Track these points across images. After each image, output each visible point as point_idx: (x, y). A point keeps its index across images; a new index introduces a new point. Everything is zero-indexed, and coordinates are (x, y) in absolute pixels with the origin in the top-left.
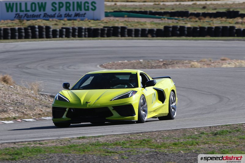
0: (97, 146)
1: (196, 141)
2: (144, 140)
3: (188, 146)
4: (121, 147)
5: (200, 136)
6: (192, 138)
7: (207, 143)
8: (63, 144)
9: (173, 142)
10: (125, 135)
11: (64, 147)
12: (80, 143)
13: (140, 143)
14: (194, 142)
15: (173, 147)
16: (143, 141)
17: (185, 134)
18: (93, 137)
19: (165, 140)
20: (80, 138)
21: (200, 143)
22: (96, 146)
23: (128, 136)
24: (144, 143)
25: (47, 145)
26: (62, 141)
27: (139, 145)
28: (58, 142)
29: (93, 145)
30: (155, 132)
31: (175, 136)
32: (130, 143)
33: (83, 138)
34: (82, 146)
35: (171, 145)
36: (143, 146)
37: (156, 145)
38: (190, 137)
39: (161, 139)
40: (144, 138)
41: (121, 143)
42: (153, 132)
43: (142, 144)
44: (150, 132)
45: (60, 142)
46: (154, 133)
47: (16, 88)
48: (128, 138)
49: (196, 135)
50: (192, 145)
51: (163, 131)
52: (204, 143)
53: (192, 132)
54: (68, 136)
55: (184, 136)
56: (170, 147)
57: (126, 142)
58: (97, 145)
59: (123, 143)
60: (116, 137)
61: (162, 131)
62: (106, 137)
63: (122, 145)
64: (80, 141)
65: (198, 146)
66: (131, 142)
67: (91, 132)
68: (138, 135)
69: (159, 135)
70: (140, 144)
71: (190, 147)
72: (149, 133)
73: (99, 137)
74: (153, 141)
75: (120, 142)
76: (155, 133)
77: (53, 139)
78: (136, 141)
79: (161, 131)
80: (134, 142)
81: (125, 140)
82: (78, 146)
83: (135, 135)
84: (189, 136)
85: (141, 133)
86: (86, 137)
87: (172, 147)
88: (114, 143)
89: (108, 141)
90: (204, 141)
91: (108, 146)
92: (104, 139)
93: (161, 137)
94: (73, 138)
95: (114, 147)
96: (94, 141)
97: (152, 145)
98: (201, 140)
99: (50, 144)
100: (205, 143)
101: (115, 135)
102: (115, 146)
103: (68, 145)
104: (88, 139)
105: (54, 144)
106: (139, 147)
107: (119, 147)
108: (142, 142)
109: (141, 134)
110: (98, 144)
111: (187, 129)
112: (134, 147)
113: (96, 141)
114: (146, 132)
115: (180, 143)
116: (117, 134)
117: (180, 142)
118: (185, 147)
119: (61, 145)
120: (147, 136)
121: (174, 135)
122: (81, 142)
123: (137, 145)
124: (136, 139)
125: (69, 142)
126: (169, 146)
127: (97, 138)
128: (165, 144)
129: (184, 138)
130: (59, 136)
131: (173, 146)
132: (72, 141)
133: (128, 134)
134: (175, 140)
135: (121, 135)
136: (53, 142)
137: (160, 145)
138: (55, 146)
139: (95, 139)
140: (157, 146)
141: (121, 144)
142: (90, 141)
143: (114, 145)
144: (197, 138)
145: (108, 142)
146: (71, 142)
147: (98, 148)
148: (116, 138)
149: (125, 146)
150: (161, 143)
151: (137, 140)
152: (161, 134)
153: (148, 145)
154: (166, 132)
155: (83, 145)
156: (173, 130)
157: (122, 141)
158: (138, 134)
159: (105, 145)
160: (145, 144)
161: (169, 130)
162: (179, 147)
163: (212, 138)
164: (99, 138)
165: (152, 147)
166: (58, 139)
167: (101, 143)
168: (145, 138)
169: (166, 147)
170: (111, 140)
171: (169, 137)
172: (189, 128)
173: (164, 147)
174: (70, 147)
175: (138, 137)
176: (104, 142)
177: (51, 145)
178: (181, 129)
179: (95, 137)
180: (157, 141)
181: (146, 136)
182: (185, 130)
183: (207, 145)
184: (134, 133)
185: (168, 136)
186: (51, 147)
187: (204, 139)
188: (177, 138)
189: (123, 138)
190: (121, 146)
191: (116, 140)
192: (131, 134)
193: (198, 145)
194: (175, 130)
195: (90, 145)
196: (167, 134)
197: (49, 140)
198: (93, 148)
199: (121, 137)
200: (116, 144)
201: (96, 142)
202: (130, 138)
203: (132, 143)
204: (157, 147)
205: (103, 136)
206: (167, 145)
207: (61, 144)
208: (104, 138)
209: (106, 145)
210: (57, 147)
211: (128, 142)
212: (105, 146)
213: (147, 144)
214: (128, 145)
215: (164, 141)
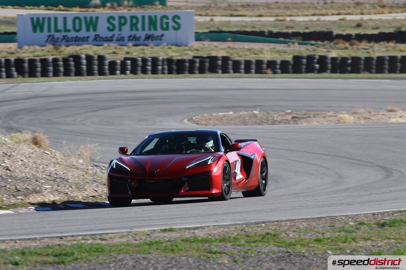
0: (193, 244)
1: (352, 236)
2: (268, 234)
3: (339, 243)
4: (232, 244)
5: (357, 229)
6: (345, 232)
7: (368, 239)
8: (138, 239)
9: (315, 238)
10: (237, 226)
11: (141, 244)
12: (165, 238)
13: (262, 239)
14: (349, 236)
15: (316, 245)
16: (267, 236)
17: (333, 225)
18: (186, 229)
19: (302, 234)
20: (165, 230)
21: (358, 238)
22: (191, 242)
23: (242, 228)
24: (268, 239)
25: (113, 242)
26: (136, 234)
27: (260, 241)
28: (130, 237)
29: (187, 241)
30: (286, 221)
31: (317, 228)
32: (246, 238)
33: (171, 230)
34: (169, 243)
35: (311, 241)
36: (267, 242)
37: (288, 242)
38: (342, 230)
39: (295, 233)
40: (268, 231)
41: (232, 238)
42: (282, 221)
43: (265, 240)
44: (277, 221)
45: (134, 237)
46: (283, 224)
47: (53, 154)
48: (242, 230)
49: (352, 226)
50: (345, 242)
51: (298, 220)
52: (364, 239)
53: (344, 222)
54: (145, 228)
55: (332, 228)
56: (310, 245)
57: (239, 237)
58: (194, 242)
59: (234, 238)
60: (222, 229)
61: (297, 221)
62: (207, 229)
63: (234, 241)
64: (166, 234)
65: (354, 244)
66: (248, 236)
67: (182, 222)
68: (258, 227)
69: (292, 226)
70: (262, 240)
71: (342, 245)
72: (276, 223)
73: (196, 228)
74: (283, 235)
75: (230, 237)
76: (286, 223)
77: (122, 232)
78: (255, 235)
79: (294, 220)
80: (252, 237)
81: (238, 234)
82: (162, 243)
83: (253, 226)
84: (339, 228)
85: (264, 222)
86: (175, 229)
87: (313, 245)
88: (221, 238)
89: (210, 235)
90: (365, 235)
91: (211, 242)
92: (204, 232)
93: (295, 230)
94: (155, 230)
95: (220, 244)
96: (187, 235)
97: (281, 241)
98: (361, 234)
99: (118, 240)
100: (365, 239)
101: (221, 226)
102: (223, 243)
103: (147, 241)
104: (178, 232)
105: (124, 240)
106: (260, 244)
107: (229, 245)
108: (264, 238)
109: (263, 225)
110: (196, 240)
111: (336, 216)
112: (253, 244)
113: (191, 235)
114: (270, 222)
115: (326, 239)
116: (225, 225)
117: (326, 237)
118: (334, 245)
119: (135, 242)
120: (273, 228)
121: (316, 226)
122: (167, 237)
123: (256, 241)
124: (256, 233)
125: (147, 236)
126: (308, 244)
127: (192, 231)
128: (302, 240)
129: (331, 231)
130: (132, 228)
131: (315, 243)
132: (153, 235)
133: (242, 224)
134: (317, 234)
135: (231, 227)
136: (122, 237)
137: (293, 242)
138: (126, 242)
139: (189, 232)
140: (288, 243)
141: (232, 240)
142: (181, 235)
143: (220, 241)
144: (353, 232)
145: (210, 237)
146: (151, 237)
147: (194, 245)
148: (223, 231)
149: (238, 243)
150: (295, 239)
151: (257, 234)
152: (295, 225)
153: (274, 242)
154: (304, 222)
155: (171, 241)
156: (315, 219)
157: (234, 236)
158: (258, 224)
159: (205, 241)
160: (270, 240)
161: (308, 219)
162: (324, 244)
163: (377, 232)
164: (196, 231)
165: (281, 245)
166: (130, 232)
167: (200, 239)
168: (270, 231)
169: (303, 245)
170: (215, 234)
171: (308, 229)
172: (340, 216)
173: (301, 245)
174: (150, 245)
175: (259, 229)
176: (205, 237)
177: (118, 242)
178: (327, 217)
179: (189, 229)
180: (288, 235)
181: (271, 227)
182: (333, 218)
183: (369, 243)
184: (252, 224)
185: (307, 228)
186: (120, 244)
187: (364, 233)
188: (321, 230)
189: (234, 231)
190: (231, 242)
191: (223, 234)
192: (246, 224)
193: (356, 242)
194: (318, 218)
195: (182, 240)
196: (305, 224)
197: (116, 233)
198: (187, 245)
199: (231, 230)
200: (223, 240)
201: (191, 237)
202: (245, 231)
203: (249, 238)
204: (290, 245)
205: (202, 228)
206: (305, 242)
207: (136, 240)
208: (203, 230)
209: (208, 241)
210: (129, 245)
211: (243, 237)
212: (206, 243)
213: (273, 239)
214: (243, 242)
215: (300, 236)
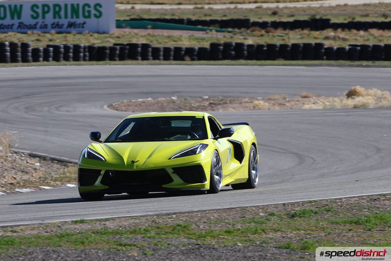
0: (104, 236)
1: (261, 227)
2: (178, 226)
3: (249, 235)
4: (142, 236)
5: (268, 220)
6: (255, 223)
7: (278, 230)
8: (49, 231)
9: (225, 229)
10: (148, 217)
11: (52, 236)
12: (76, 230)
13: (173, 230)
14: (258, 228)
15: (226, 237)
16: (177, 227)
17: (244, 215)
18: (97, 220)
19: (213, 225)
20: (76, 222)
21: (267, 229)
22: (102, 234)
23: (153, 219)
24: (179, 231)
25: (24, 233)
26: (47, 226)
27: (170, 233)
28: (40, 228)
29: (98, 233)
30: (197, 212)
31: (228, 219)
32: (156, 230)
33: (82, 222)
34: (80, 235)
35: (221, 233)
36: (177, 234)
37: (197, 234)
38: (253, 220)
39: (205, 224)
40: (178, 222)
41: (142, 230)
42: (193, 212)
43: (176, 231)
44: (188, 212)
45: (46, 229)
46: (194, 214)
48: (153, 222)
49: (262, 217)
50: (256, 233)
51: (209, 210)
52: (274, 230)
53: (255, 213)
54: (57, 219)
55: (242, 219)
56: (220, 236)
57: (150, 229)
58: (105, 234)
59: (144, 230)
60: (133, 221)
61: (208, 212)
62: (117, 221)
63: (144, 233)
64: (77, 226)
65: (264, 236)
66: (158, 228)
67: (95, 212)
68: (169, 218)
69: (203, 217)
70: (172, 232)
71: (252, 237)
72: (187, 214)
73: (107, 220)
74: (194, 226)
75: (140, 229)
76: (197, 214)
77: (33, 224)
78: (166, 227)
79: (205, 211)
80: (162, 228)
81: (149, 225)
82: (73, 235)
83: (165, 217)
84: (250, 219)
85: (175, 214)
86: (87, 220)
87: (223, 237)
88: (131, 230)
89: (121, 227)
90: (275, 226)
91: (121, 234)
92: (115, 224)
93: (205, 221)
94: (66, 222)
95: (130, 236)
96: (98, 227)
97: (192, 233)
98: (270, 225)
99: (29, 232)
100: (276, 231)
101: (132, 217)
102: (133, 235)
103: (58, 234)
104: (89, 224)
105: (35, 232)
106: (171, 236)
107: (139, 236)
108: (176, 229)
109: (174, 216)
110: (106, 232)
111: (247, 207)
112: (163, 236)
113: (102, 226)
114: (181, 213)
115: (236, 230)
116: (136, 216)
117: (236, 229)
118: (244, 236)
119: (46, 234)
120: (184, 220)
121: (226, 217)
122: (78, 229)
123: (167, 232)
124: (166, 224)
125: (58, 228)
126: (218, 235)
127: (104, 223)
128: (212, 232)
129: (242, 222)
130: (43, 219)
131: (225, 234)
132: (64, 227)
133: (153, 215)
134: (228, 225)
135: (142, 218)
136: (33, 229)
137: (204, 233)
138: (37, 234)
139: (100, 224)
140: (199, 235)
141: (143, 232)
142: (92, 227)
143: (131, 233)
144: (263, 223)
145: (121, 229)
146: (62, 229)
147: (105, 237)
148: (134, 223)
149: (148, 235)
150: (205, 230)
151: (168, 225)
152: (206, 216)
153: (184, 233)
154: (215, 212)
155: (82, 233)
156: (225, 210)
157: (144, 227)
158: (169, 215)
159: (116, 233)
160: (181, 232)
161: (219, 209)
162: (234, 236)
163: (286, 223)
164: (107, 222)
165: (191, 236)
166: (42, 224)
167: (110, 230)
168: (181, 223)
169: (213, 237)
170: (125, 225)
171: (219, 220)
172: (250, 207)
173: (211, 237)
174: (61, 237)
175: (169, 220)
176: (115, 228)
177: (30, 234)
178: (237, 208)
179: (100, 220)
180: (199, 227)
181: (181, 218)
182: (244, 209)
183: (279, 234)
184: (163, 215)
185: (217, 219)
186: (31, 237)
187: (274, 224)
188: (231, 221)
189: (145, 222)
190: (142, 234)
191: (134, 225)
192: (157, 215)
193: (266, 233)
194: (228, 208)
195: (93, 233)
196: (216, 215)
197: (27, 225)
198: (98, 237)
199: (142, 221)
200: (134, 232)
201: (101, 229)
202: (156, 223)
203: (159, 230)
204: (200, 237)
205: (113, 219)
206: (215, 234)
207: (47, 232)
208: (115, 222)
209: (119, 233)
210: (40, 237)
211: (154, 228)
212: (116, 235)
213: (184, 231)
214: (153, 234)
215: (210, 227)
